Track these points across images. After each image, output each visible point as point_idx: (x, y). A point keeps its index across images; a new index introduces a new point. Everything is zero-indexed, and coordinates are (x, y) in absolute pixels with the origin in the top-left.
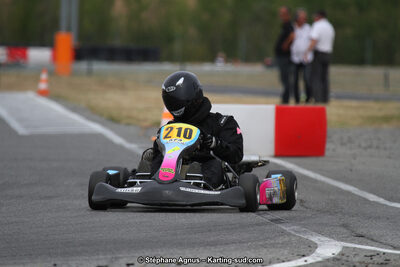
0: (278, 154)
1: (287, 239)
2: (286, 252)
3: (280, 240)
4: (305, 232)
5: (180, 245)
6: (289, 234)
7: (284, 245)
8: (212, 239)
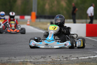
0: (87, 36)
1: (90, 52)
2: (90, 55)
3: (89, 52)
4: (95, 51)
5: (63, 53)
6: (91, 51)
7: (89, 53)
8: (71, 52)
